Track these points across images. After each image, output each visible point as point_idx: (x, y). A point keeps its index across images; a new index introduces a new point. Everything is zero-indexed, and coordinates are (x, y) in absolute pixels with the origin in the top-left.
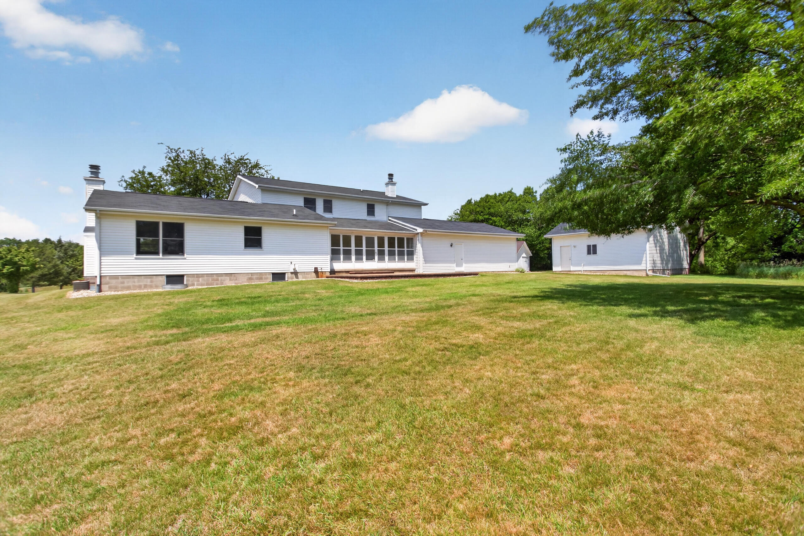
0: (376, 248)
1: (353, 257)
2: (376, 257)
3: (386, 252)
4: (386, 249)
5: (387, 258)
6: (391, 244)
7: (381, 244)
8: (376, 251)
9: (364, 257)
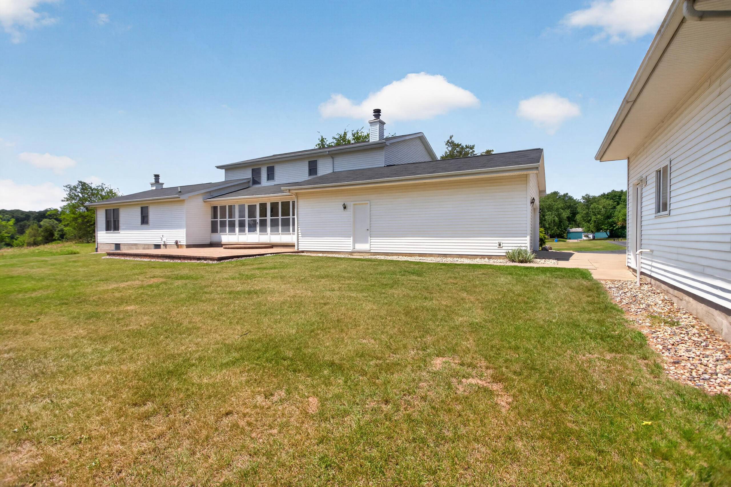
0: (258, 218)
1: (237, 229)
2: (258, 229)
3: (269, 223)
4: (269, 218)
5: (269, 229)
6: (274, 212)
7: (263, 213)
8: (258, 221)
9: (247, 229)
